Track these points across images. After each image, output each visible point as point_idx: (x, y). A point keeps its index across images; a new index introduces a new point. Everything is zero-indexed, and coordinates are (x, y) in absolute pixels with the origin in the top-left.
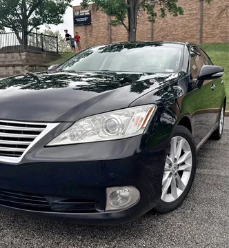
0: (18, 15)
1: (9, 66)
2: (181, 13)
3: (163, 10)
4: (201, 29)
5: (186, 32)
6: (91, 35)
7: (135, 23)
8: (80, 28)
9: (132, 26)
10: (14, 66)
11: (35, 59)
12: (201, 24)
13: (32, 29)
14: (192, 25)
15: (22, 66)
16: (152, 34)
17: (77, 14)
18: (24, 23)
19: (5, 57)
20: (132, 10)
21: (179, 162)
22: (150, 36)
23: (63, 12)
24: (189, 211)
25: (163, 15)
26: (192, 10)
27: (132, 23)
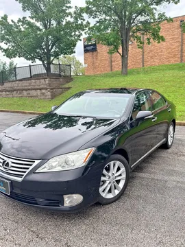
0: (43, 49)
1: (38, 89)
2: (163, 40)
3: (148, 39)
4: (182, 50)
5: (169, 53)
6: (97, 59)
7: (127, 50)
8: (88, 54)
9: (125, 54)
10: (41, 89)
11: (55, 83)
12: (182, 46)
13: (53, 60)
14: (174, 47)
15: (46, 89)
16: (143, 56)
17: (86, 44)
18: (48, 55)
19: (35, 82)
20: (124, 42)
21: (116, 175)
22: (141, 57)
23: (75, 45)
24: (122, 204)
25: (149, 43)
26: (174, 35)
27: (125, 51)
